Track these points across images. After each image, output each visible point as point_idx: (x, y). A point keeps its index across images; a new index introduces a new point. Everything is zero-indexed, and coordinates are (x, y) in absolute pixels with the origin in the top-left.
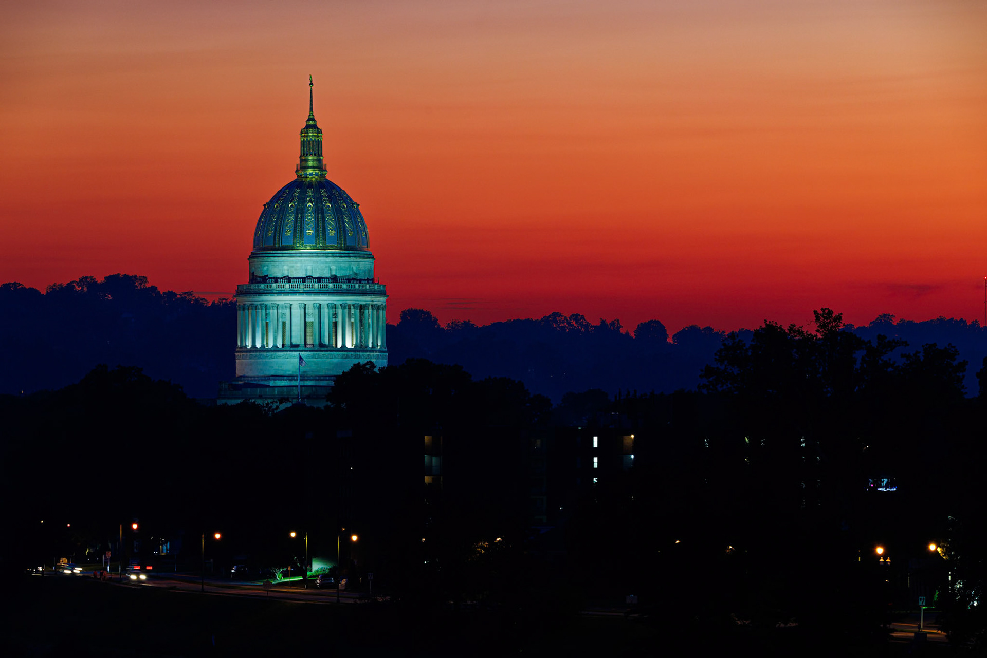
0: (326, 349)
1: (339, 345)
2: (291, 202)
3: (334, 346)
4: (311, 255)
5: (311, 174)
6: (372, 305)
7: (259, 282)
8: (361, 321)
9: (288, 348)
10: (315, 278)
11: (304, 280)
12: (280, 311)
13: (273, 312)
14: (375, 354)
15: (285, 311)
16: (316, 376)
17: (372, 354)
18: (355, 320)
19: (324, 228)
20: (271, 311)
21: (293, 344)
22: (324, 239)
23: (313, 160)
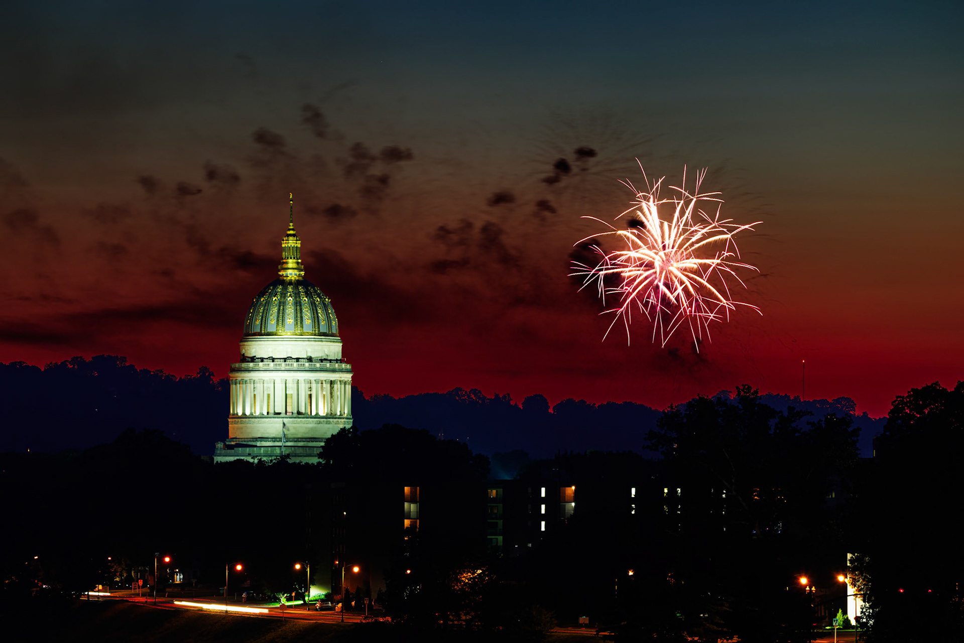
0: (303, 416)
1: (314, 413)
2: (275, 296)
3: (309, 413)
4: (290, 340)
5: (291, 274)
6: (340, 381)
7: (248, 362)
8: (331, 393)
9: (273, 416)
10: (294, 359)
11: (285, 360)
12: (265, 385)
13: (259, 386)
14: (342, 420)
15: (269, 385)
16: (294, 438)
17: (340, 420)
18: (327, 392)
19: (302, 318)
20: (258, 385)
21: (276, 412)
22: (302, 327)
23: (293, 263)
